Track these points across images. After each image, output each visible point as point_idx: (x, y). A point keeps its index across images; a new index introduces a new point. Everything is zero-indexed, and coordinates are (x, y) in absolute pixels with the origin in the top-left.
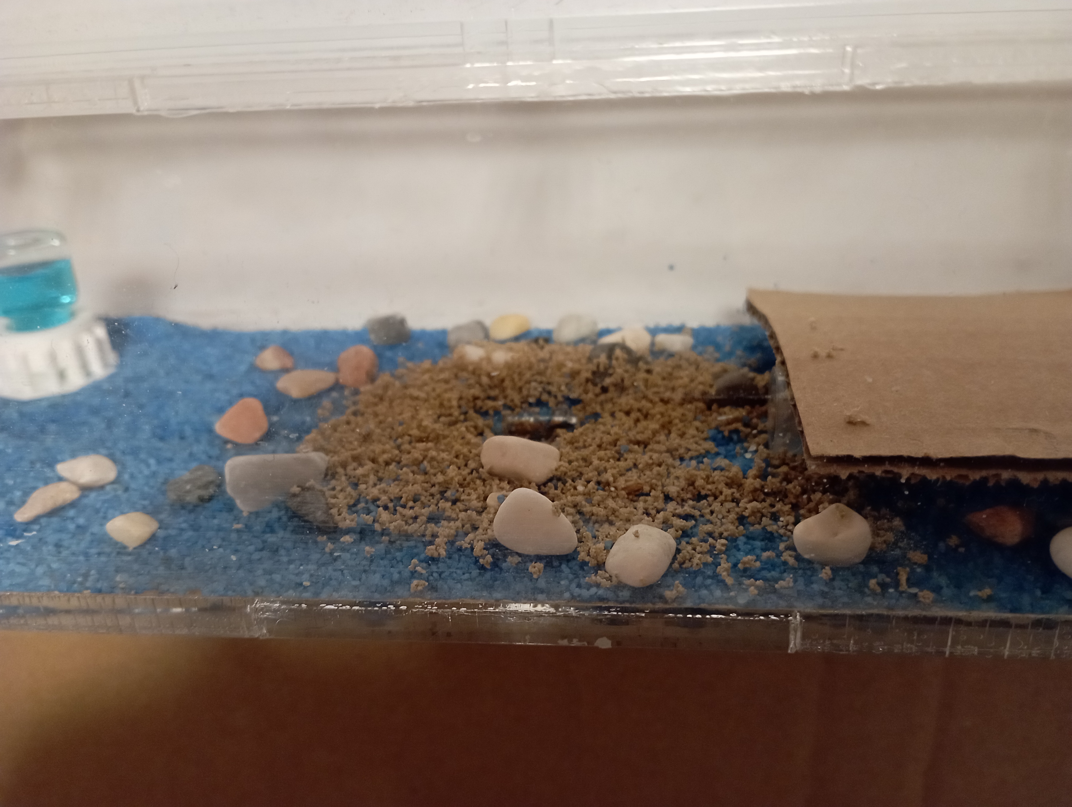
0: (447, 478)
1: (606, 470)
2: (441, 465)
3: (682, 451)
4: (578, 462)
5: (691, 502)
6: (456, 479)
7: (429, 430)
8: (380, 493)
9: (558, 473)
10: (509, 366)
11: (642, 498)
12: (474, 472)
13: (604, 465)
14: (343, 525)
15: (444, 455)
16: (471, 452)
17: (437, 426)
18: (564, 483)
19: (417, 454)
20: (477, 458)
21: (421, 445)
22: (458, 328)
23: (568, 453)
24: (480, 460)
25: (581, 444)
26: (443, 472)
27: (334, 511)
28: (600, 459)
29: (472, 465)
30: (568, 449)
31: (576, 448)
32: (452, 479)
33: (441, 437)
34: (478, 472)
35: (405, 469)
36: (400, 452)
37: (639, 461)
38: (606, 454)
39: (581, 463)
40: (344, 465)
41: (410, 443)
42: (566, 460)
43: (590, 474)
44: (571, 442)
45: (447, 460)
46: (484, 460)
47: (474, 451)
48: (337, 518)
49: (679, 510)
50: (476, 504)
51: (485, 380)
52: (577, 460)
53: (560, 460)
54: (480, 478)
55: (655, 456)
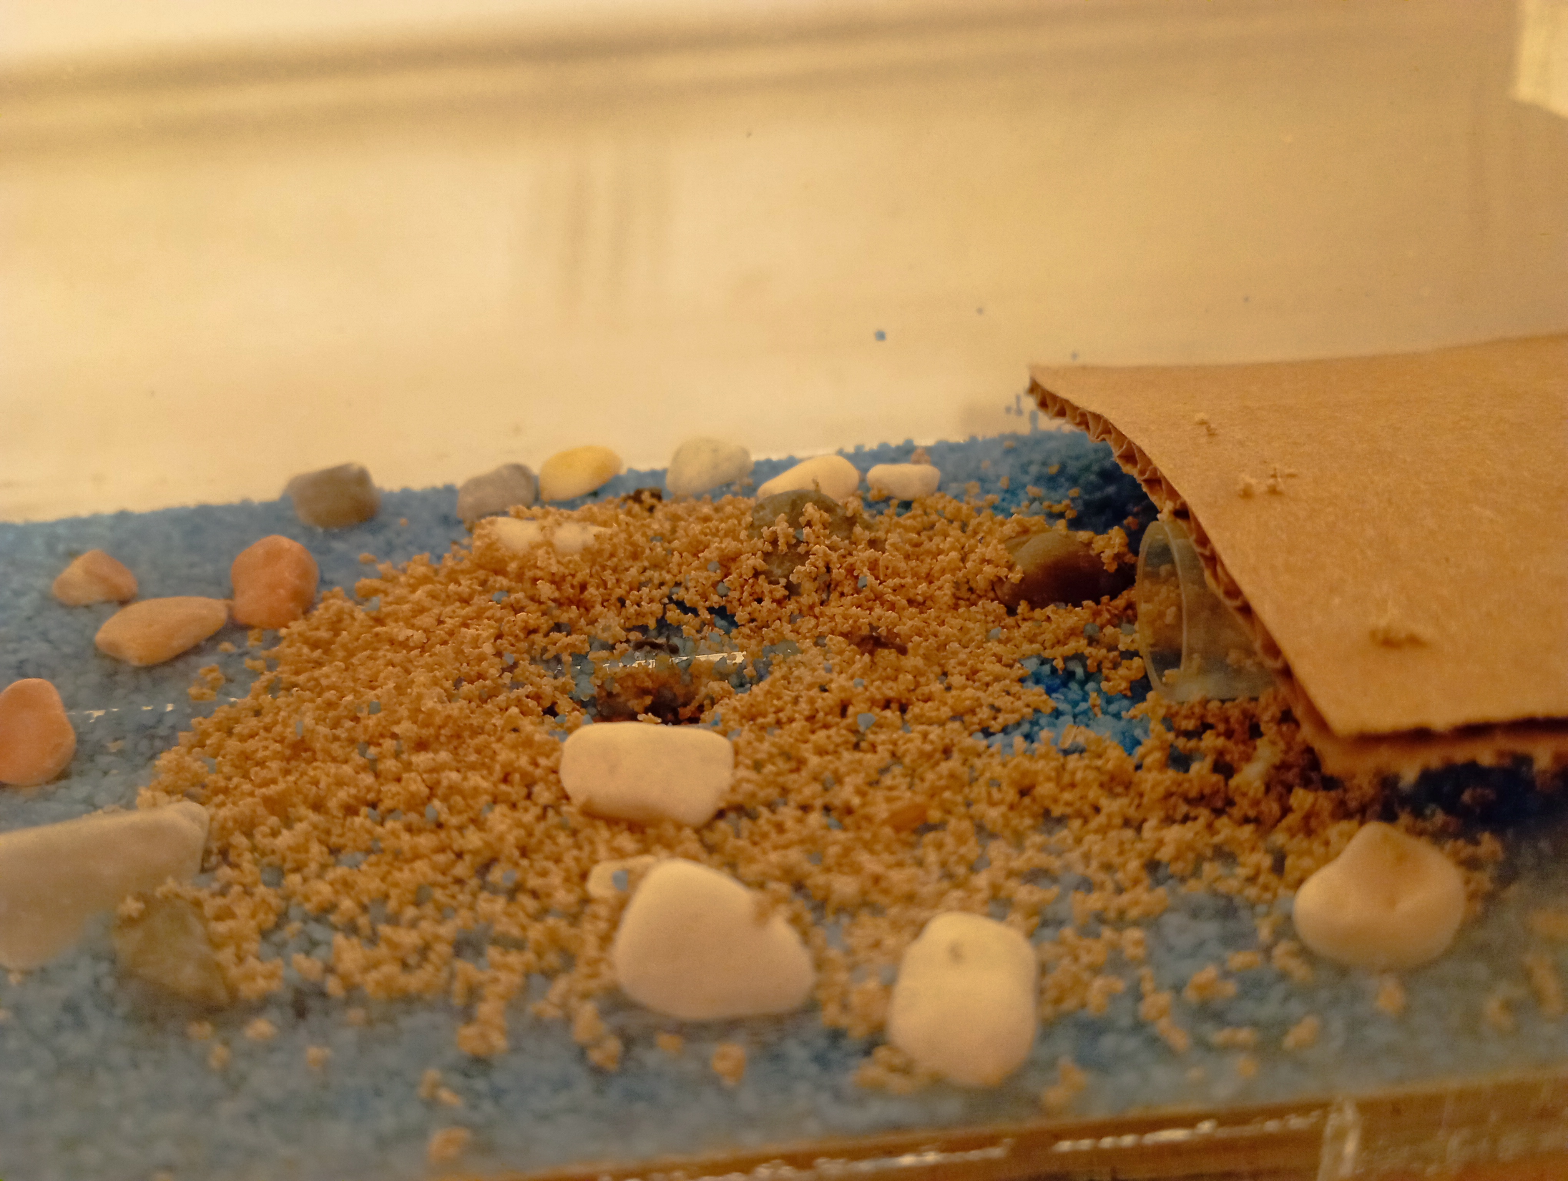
0: (490, 837)
1: (839, 780)
2: (471, 802)
3: (984, 713)
4: (773, 764)
5: (1037, 839)
6: (511, 839)
7: (438, 720)
8: (337, 892)
9: (738, 798)
10: (591, 555)
11: (930, 837)
12: (551, 813)
13: (831, 766)
14: (249, 990)
15: (475, 779)
16: (536, 765)
17: (455, 708)
18: (753, 817)
19: (416, 784)
20: (552, 777)
21: (422, 759)
22: (477, 483)
23: (749, 743)
24: (559, 781)
25: (771, 718)
26: (477, 822)
27: (226, 955)
28: (821, 752)
29: (543, 795)
30: (746, 733)
31: (762, 728)
32: (501, 838)
33: (466, 734)
34: (558, 813)
35: (390, 824)
36: (377, 775)
37: (902, 748)
38: (829, 737)
39: (782, 765)
40: (248, 828)
41: (397, 755)
42: (748, 762)
43: (808, 791)
44: (751, 716)
45: (486, 792)
46: (569, 782)
47: (543, 761)
48: (234, 972)
49: (1018, 863)
50: (563, 897)
51: (545, 590)
52: (771, 758)
53: (736, 765)
54: (562, 827)
55: (935, 732)
